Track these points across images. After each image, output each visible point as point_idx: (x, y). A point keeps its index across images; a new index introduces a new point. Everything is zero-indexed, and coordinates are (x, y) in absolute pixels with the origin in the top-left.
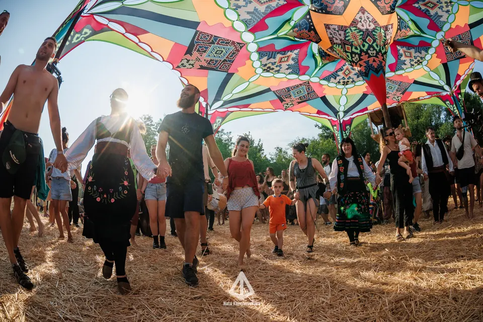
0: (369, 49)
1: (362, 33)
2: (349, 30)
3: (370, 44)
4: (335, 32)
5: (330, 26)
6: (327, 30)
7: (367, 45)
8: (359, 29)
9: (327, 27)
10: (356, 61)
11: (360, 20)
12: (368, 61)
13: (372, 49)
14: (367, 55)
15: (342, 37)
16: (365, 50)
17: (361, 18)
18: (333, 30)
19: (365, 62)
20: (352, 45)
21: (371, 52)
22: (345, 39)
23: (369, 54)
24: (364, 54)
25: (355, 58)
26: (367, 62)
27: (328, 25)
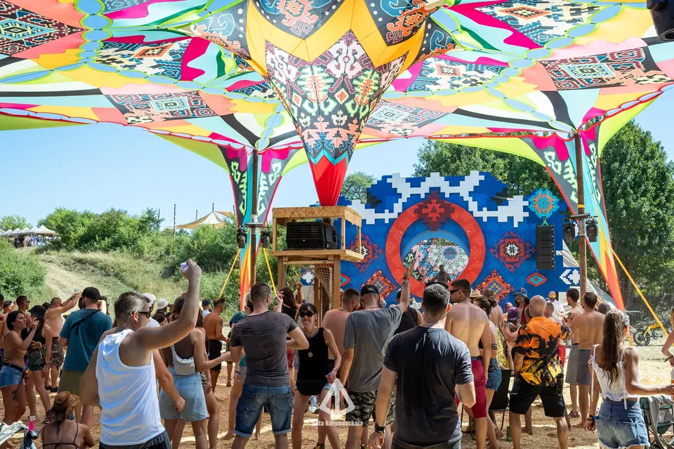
0: (334, 112)
1: (331, 80)
2: (308, 70)
3: (341, 103)
4: (282, 62)
5: (276, 49)
6: (268, 52)
7: (333, 105)
8: (329, 71)
9: (269, 47)
10: (304, 126)
11: (335, 55)
12: (326, 133)
13: (340, 112)
14: (328, 123)
15: (292, 77)
16: (326, 113)
17: (339, 52)
18: (278, 58)
19: (319, 133)
20: (305, 98)
21: (337, 118)
22: (296, 82)
23: (331, 121)
24: (323, 119)
25: (304, 120)
26: (323, 135)
27: (272, 45)
